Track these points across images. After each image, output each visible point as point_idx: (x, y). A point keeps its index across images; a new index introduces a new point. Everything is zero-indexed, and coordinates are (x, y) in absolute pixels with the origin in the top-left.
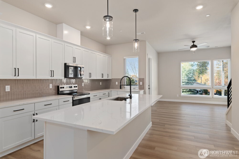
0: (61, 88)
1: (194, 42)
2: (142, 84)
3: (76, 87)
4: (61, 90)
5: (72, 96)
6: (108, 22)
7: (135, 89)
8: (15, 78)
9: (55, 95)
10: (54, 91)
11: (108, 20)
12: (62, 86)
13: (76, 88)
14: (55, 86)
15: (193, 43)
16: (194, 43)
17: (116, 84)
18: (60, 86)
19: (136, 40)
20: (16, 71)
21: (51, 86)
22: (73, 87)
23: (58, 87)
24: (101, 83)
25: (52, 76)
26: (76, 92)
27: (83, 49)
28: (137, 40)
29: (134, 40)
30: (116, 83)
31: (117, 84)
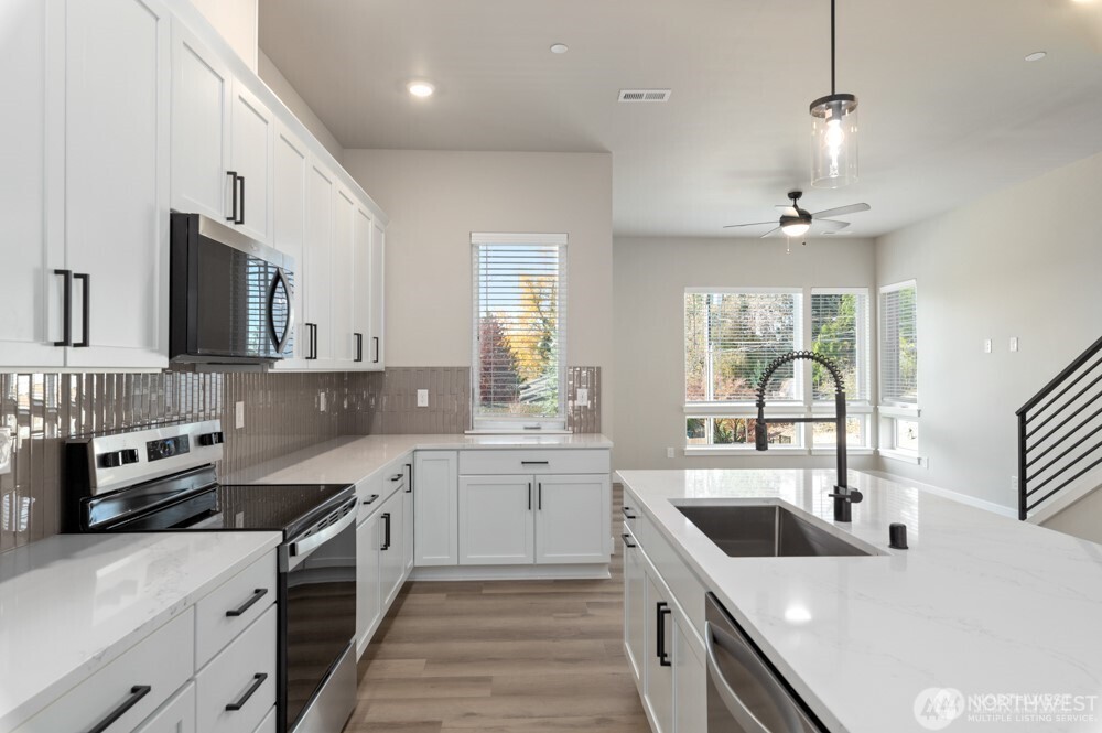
0: (108, 460)
1: (795, 195)
2: (585, 402)
3: (219, 438)
7: (539, 428)
12: (119, 445)
13: (207, 448)
15: (793, 202)
16: (798, 201)
17: (420, 404)
18: (100, 446)
22: (192, 442)
25: (77, 334)
30: (415, 395)
31: (426, 404)
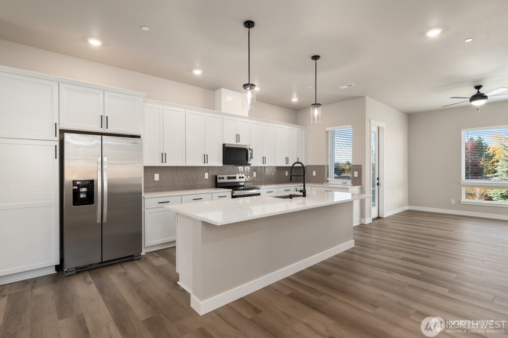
0: (220, 178)
1: (478, 87)
2: (357, 176)
3: (243, 177)
4: (219, 181)
5: (232, 190)
6: (249, 92)
7: (346, 183)
8: (162, 165)
9: (212, 187)
10: (212, 183)
11: (248, 88)
12: (221, 176)
13: (241, 179)
14: (213, 176)
15: (477, 91)
16: (480, 90)
17: (314, 175)
18: (218, 176)
19: (316, 105)
20: (164, 157)
21: (207, 176)
22: (238, 177)
23: (216, 177)
24: (287, 172)
25: (206, 162)
26: (243, 186)
27: (252, 121)
28: (318, 104)
29: (313, 105)
30: (312, 173)
